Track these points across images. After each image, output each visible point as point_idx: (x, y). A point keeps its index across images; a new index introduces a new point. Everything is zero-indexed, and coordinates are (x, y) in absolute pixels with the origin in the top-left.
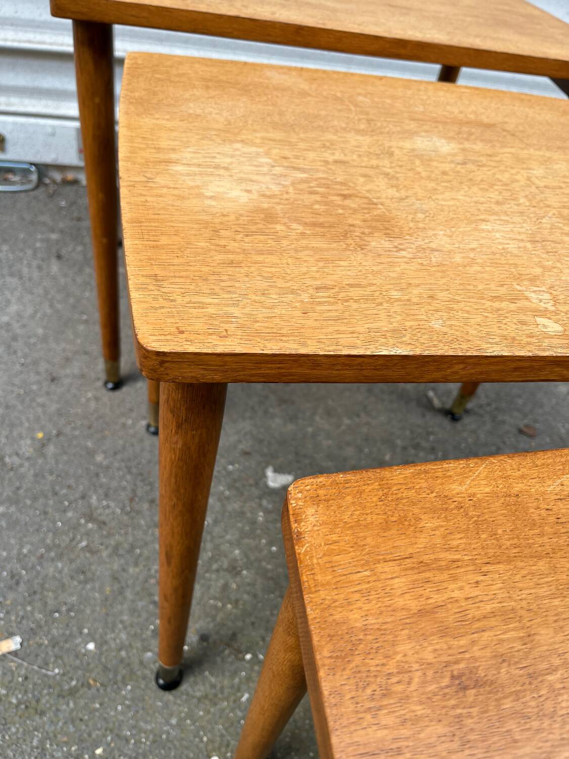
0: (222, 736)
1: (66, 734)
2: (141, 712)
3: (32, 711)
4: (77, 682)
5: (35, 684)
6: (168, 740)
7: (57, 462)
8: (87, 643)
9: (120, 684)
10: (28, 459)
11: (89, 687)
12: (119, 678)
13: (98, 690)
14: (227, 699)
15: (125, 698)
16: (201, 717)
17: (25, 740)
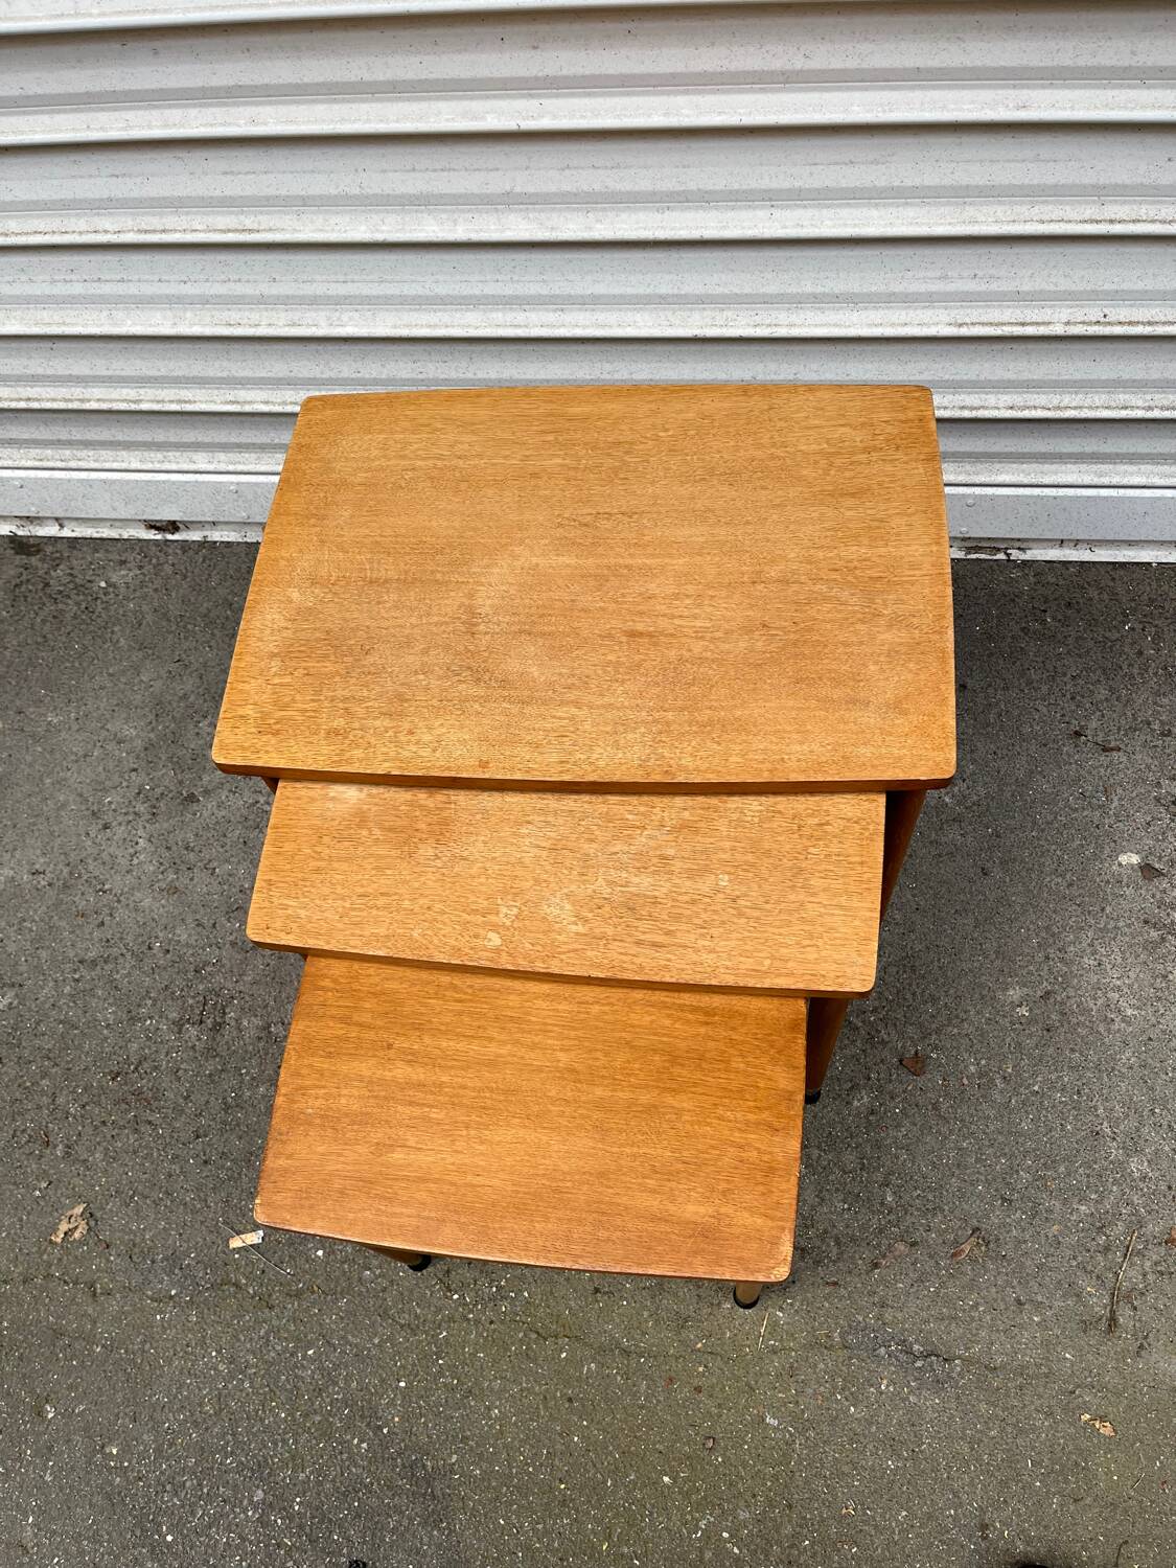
0: (414, 1365)
1: (288, 1331)
2: (351, 1325)
3: (265, 1304)
4: (304, 1284)
5: (269, 1279)
6: (368, 1356)
8: (318, 1249)
9: (338, 1296)
11: (313, 1292)
12: (339, 1289)
13: (320, 1297)
14: (426, 1332)
15: (340, 1308)
16: (400, 1343)
17: (254, 1329)
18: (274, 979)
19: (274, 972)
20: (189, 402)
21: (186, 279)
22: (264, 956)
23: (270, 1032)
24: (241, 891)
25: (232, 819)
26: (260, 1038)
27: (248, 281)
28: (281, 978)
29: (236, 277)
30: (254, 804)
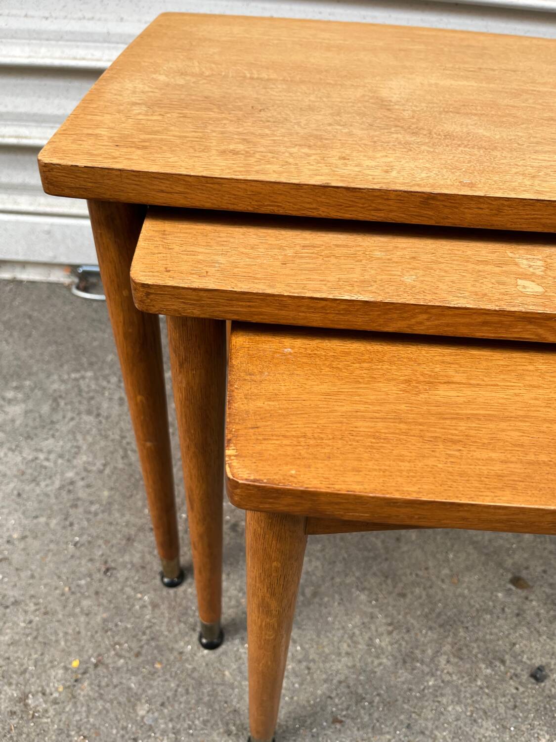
7: (89, 712)
10: (55, 702)
18: (36, 638)
19: (37, 630)
20: (26, 137)
21: (47, 15)
22: (26, 612)
23: (26, 705)
24: (8, 542)
25: (9, 473)
26: (13, 713)
27: (99, 20)
28: (45, 637)
29: (89, 15)
30: (33, 461)
